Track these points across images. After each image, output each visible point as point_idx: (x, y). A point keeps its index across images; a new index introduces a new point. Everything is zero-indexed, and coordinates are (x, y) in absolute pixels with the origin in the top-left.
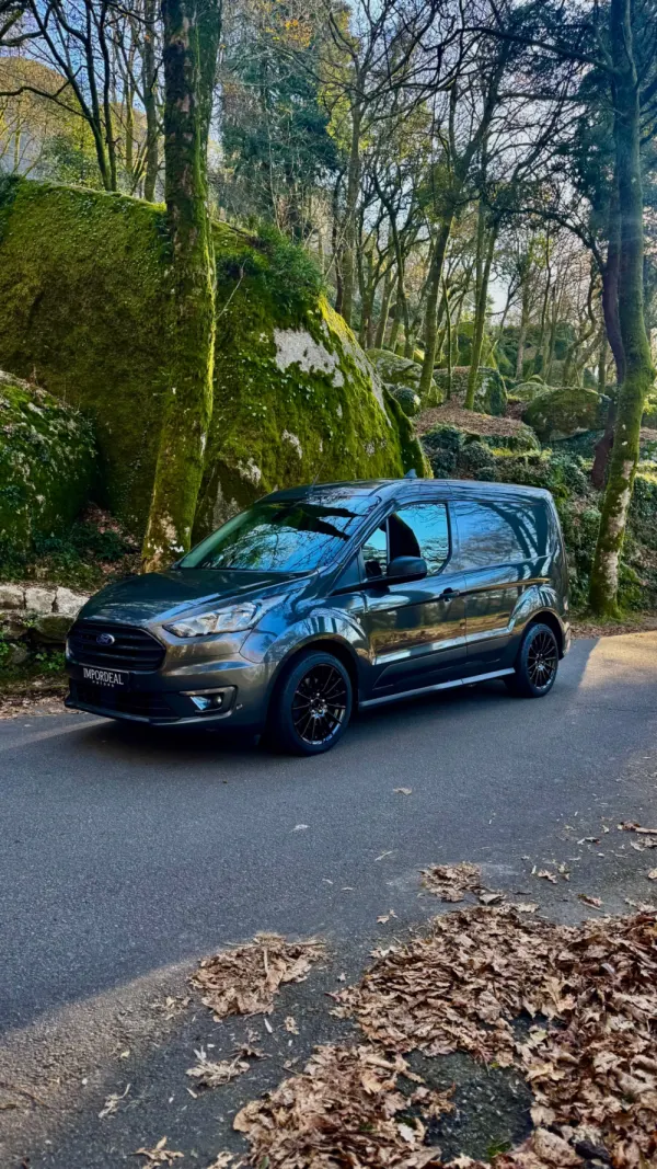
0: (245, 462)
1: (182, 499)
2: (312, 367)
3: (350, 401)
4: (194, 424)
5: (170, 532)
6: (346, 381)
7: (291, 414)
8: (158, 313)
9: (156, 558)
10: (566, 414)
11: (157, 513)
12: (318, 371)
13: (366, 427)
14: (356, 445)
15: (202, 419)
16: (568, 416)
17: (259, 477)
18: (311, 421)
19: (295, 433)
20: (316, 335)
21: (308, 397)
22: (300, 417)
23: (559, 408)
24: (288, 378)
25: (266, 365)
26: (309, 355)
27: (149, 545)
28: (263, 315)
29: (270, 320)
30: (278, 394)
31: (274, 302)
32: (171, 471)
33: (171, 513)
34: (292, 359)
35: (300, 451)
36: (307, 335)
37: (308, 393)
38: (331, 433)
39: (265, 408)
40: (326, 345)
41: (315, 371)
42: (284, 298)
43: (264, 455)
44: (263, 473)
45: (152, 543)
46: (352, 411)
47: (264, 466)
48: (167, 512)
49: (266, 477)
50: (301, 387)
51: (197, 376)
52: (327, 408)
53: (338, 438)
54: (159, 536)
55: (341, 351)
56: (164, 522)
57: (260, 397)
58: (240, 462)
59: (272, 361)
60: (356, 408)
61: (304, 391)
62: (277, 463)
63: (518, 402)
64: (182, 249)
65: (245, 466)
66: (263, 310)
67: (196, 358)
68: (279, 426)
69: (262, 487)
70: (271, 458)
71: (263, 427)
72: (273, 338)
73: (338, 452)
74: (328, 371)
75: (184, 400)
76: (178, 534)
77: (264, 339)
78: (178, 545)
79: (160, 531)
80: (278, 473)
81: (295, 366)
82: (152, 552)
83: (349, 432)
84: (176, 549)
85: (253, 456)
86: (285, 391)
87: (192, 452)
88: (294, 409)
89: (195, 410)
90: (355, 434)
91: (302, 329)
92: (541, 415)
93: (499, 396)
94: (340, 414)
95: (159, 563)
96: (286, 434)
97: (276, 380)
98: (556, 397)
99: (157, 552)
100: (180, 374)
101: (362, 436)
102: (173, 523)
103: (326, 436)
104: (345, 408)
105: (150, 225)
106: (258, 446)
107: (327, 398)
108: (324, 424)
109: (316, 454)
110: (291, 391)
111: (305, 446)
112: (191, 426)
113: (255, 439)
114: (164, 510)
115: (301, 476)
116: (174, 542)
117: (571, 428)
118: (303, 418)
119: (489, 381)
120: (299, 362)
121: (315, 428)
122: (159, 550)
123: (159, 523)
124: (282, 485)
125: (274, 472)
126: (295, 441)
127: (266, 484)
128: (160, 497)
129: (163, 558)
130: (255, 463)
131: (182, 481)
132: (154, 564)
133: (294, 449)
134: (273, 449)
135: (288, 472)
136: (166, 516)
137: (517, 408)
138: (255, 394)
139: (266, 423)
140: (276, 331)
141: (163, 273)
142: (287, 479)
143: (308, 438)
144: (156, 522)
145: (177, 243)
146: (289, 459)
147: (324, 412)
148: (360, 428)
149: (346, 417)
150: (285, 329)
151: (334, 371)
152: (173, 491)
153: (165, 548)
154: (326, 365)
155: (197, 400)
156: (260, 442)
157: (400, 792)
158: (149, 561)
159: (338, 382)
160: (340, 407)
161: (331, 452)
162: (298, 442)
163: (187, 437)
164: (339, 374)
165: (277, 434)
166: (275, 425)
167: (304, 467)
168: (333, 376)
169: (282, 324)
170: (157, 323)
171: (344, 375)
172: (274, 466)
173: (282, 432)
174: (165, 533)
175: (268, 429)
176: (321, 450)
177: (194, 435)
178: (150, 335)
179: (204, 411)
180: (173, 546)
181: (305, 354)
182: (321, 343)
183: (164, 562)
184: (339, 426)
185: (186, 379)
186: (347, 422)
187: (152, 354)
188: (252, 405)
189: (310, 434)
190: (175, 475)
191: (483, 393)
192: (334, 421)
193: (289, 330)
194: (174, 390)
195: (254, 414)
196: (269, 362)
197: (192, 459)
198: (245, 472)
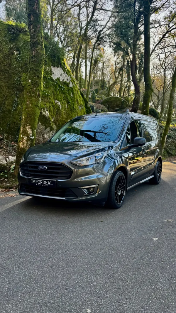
0: (44, 109)
1: (34, 120)
2: (63, 80)
3: (75, 92)
4: (37, 94)
5: (30, 131)
6: (73, 85)
7: (58, 95)
8: (9, 59)
9: (24, 141)
10: (113, 104)
11: (24, 124)
12: (65, 81)
13: (79, 101)
14: (77, 106)
15: (40, 92)
16: (114, 105)
17: (48, 115)
18: (63, 97)
19: (59, 101)
20: (64, 69)
21: (63, 89)
22: (60, 96)
23: (111, 102)
24: (57, 83)
25: (50, 78)
26: (62, 76)
27: (21, 136)
28: (48, 62)
29: (50, 63)
30: (53, 88)
31: (51, 57)
32: (30, 110)
33: (30, 125)
34: (57, 77)
35: (61, 107)
36: (61, 69)
37: (63, 88)
38: (70, 102)
39: (50, 92)
40: (67, 73)
41: (64, 81)
42: (54, 56)
43: (50, 108)
44: (50, 114)
45: (23, 135)
46: (75, 95)
47: (50, 111)
48: (28, 124)
49: (50, 115)
50: (60, 86)
51: (39, 76)
52: (68, 94)
53: (72, 104)
54: (25, 133)
55: (71, 76)
56: (27, 128)
57: (48, 88)
58: (42, 110)
59: (51, 76)
60: (76, 94)
61: (62, 87)
62: (54, 110)
63: (99, 100)
64: (34, 31)
65: (44, 111)
66: (48, 59)
67: (38, 70)
68: (54, 98)
69: (49, 118)
70: (52, 109)
71: (49, 98)
72: (51, 69)
73: (72, 108)
74: (68, 82)
75: (34, 85)
76: (32, 132)
77: (48, 69)
78: (32, 136)
79: (26, 131)
80: (54, 114)
81: (58, 79)
82: (23, 138)
83: (75, 102)
84: (32, 137)
85: (47, 108)
86: (56, 87)
87: (37, 103)
88: (59, 93)
89: (38, 89)
90: (76, 103)
91: (60, 67)
92: (106, 104)
93: (94, 98)
94: (72, 96)
95: (26, 142)
96: (56, 101)
97: (53, 83)
98: (110, 99)
99: (25, 138)
100: (33, 75)
101: (78, 104)
102: (31, 128)
103: (68, 102)
104: (73, 94)
105: (5, 29)
106: (48, 105)
107: (68, 90)
108: (68, 99)
109: (65, 108)
110: (57, 87)
111: (62, 105)
112: (36, 94)
113: (47, 102)
114: (27, 123)
115: (61, 115)
116: (31, 135)
117: (115, 108)
118: (61, 97)
119: (92, 93)
120: (59, 78)
121: (65, 100)
122: (26, 138)
123: (26, 128)
124: (55, 118)
125: (53, 113)
126: (59, 103)
127: (50, 118)
128: (26, 119)
129: (27, 140)
130: (47, 110)
131: (34, 113)
132: (24, 142)
133: (59, 106)
134: (52, 106)
135: (57, 114)
136: (28, 125)
137: (99, 102)
138: (46, 87)
139: (50, 97)
140: (52, 67)
141: (11, 45)
142: (57, 116)
143: (63, 103)
144: (24, 127)
145: (32, 29)
146: (57, 109)
147: (67, 95)
148: (77, 101)
149: (74, 97)
150: (55, 67)
151: (70, 82)
152: (31, 117)
153: (28, 137)
154: (67, 80)
155: (38, 85)
156: (48, 103)
157: (168, 221)
158: (21, 141)
159: (71, 85)
160: (72, 94)
161: (70, 108)
162: (60, 104)
163: (35, 98)
164: (71, 83)
165: (54, 101)
166: (53, 98)
167: (62, 113)
168: (69, 83)
169: (54, 65)
170: (9, 62)
171: (72, 83)
172: (53, 112)
173: (55, 100)
174: (28, 132)
175: (51, 99)
176: (67, 107)
177: (38, 97)
178: (6, 66)
179: (41, 89)
180: (31, 136)
181: (61, 75)
182: (65, 72)
183: (27, 142)
184: (72, 100)
185: (35, 77)
186: (74, 98)
187: (6, 73)
188: (45, 91)
189: (63, 101)
190: (31, 111)
191: (90, 97)
192: (71, 98)
193: (56, 67)
194: (30, 81)
195: (46, 94)
196: (50, 77)
197: (37, 106)
198: (44, 113)
